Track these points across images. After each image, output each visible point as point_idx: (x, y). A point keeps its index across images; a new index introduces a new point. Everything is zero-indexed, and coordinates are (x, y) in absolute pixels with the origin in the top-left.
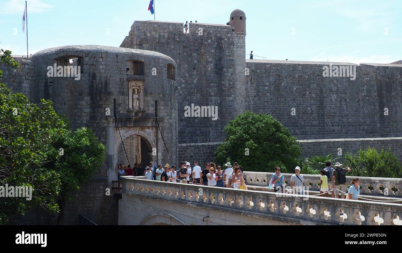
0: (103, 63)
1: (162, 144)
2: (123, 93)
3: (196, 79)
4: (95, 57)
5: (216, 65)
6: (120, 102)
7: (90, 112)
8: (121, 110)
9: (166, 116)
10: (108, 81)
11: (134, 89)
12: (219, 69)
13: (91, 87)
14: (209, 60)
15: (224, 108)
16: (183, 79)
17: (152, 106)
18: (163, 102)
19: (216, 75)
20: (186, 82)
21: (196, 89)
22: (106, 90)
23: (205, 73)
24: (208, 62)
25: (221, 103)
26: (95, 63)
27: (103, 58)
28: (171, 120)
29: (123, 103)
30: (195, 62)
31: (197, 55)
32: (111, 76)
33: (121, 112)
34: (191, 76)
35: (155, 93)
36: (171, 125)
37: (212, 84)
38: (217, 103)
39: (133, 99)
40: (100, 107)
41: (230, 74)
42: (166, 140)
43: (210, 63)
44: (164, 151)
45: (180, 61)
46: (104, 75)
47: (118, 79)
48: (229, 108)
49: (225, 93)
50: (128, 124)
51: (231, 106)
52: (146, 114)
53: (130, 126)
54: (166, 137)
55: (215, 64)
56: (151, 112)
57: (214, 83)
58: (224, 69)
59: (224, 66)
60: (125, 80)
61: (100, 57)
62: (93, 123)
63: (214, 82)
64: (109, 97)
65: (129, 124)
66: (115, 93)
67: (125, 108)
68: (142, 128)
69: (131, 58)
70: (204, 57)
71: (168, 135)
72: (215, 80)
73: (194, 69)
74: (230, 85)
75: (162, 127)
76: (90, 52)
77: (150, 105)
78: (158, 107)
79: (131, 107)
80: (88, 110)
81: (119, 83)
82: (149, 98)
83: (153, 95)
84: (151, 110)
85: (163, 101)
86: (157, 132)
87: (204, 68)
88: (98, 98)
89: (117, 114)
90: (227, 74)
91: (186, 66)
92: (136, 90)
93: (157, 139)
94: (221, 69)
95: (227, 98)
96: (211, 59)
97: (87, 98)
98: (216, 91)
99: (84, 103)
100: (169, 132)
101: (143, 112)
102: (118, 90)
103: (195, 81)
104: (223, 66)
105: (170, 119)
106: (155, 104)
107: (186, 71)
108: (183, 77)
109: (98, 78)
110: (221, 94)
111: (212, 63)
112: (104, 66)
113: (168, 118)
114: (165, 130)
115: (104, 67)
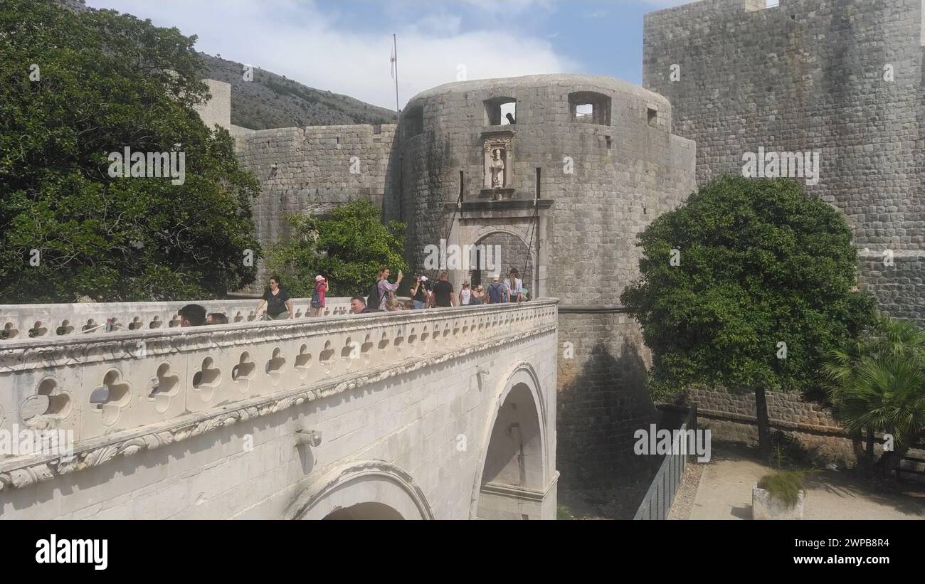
0: (445, 111)
1: (547, 249)
2: (474, 160)
3: (775, 112)
4: (433, 105)
5: (829, 70)
6: (470, 175)
7: (428, 195)
8: (473, 190)
9: (558, 197)
10: (451, 142)
11: (495, 151)
12: (838, 78)
13: (430, 154)
14: (809, 61)
15: (848, 175)
16: (743, 118)
17: (530, 178)
18: (552, 169)
19: (829, 95)
20: (749, 122)
21: (774, 136)
22: (447, 158)
23: (799, 96)
24: (805, 68)
25: (838, 163)
26: (435, 115)
27: (444, 103)
28: (577, 205)
29: (475, 177)
30: (774, 71)
31: (778, 56)
32: (455, 133)
33: (472, 193)
34: (761, 106)
35: (537, 153)
36: (579, 214)
37: (817, 119)
38: (827, 163)
39: (492, 170)
40: (439, 187)
41: (868, 86)
42: (557, 243)
43: (813, 67)
44: (554, 262)
45: (736, 77)
46: (445, 132)
47: (467, 137)
48: (865, 174)
49: (852, 136)
50: (483, 214)
51: (869, 168)
52: (518, 195)
53: (486, 216)
54: (560, 239)
55: (825, 67)
56: (526, 189)
57: (822, 115)
58: (853, 77)
59: (850, 70)
60: (479, 135)
61: (441, 104)
62: (431, 213)
63: (821, 112)
64: (452, 168)
65: (485, 214)
66: (462, 161)
67: (478, 186)
68: (513, 221)
69: (491, 95)
70: (796, 56)
71: (566, 234)
72: (825, 106)
73: (769, 89)
74: (867, 114)
75: (549, 219)
76: (429, 98)
77: (526, 179)
78: (542, 180)
79: (488, 184)
80: (426, 192)
81: (468, 143)
82: (524, 164)
83: (531, 159)
84: (526, 187)
85: (554, 167)
86: (538, 228)
87: (794, 82)
88: (437, 172)
89: (465, 198)
90: (860, 87)
91: (750, 87)
92: (498, 152)
93: (538, 242)
94: (843, 79)
95: (860, 147)
96: (814, 59)
97: (426, 173)
98: (828, 132)
99: (422, 181)
100: (572, 227)
101: (511, 191)
102: (466, 155)
103: (772, 118)
104: (847, 71)
105: (575, 202)
106: (536, 174)
107: (750, 97)
108: (742, 113)
109: (436, 138)
110: (840, 139)
111: (817, 67)
112: (445, 117)
113: (568, 199)
114: (556, 223)
115: (446, 119)
